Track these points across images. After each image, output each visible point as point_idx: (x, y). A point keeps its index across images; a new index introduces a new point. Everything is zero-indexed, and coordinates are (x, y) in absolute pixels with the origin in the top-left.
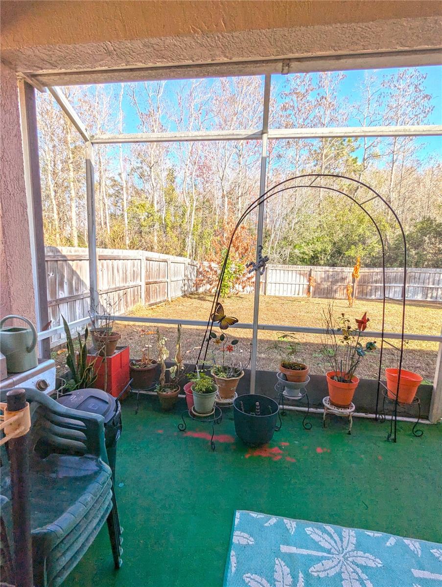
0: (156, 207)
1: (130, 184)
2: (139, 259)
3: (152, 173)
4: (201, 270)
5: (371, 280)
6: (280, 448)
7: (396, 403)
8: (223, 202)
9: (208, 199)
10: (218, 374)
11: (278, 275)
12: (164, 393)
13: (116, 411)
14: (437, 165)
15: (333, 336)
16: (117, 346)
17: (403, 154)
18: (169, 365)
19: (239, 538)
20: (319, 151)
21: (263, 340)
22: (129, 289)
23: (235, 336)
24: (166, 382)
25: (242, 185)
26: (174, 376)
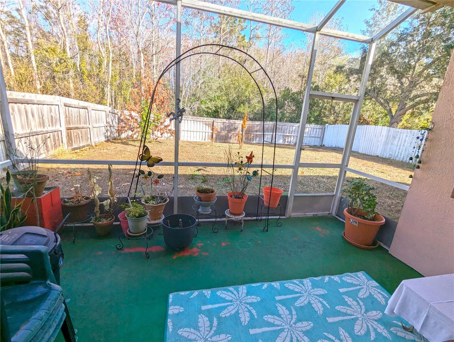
0: (69, 54)
1: (33, 24)
2: (56, 105)
3: (61, 16)
4: (122, 118)
5: (253, 130)
6: (198, 247)
7: (269, 208)
8: (139, 57)
9: (124, 52)
10: (148, 202)
11: (189, 124)
12: (100, 223)
13: (57, 242)
14: (294, 51)
15: (232, 168)
16: (45, 187)
17: (274, 39)
18: (102, 199)
19: (172, 310)
20: (218, 25)
21: (181, 174)
22: (49, 134)
23: (158, 173)
24: (100, 214)
25: (156, 44)
26: (109, 208)
